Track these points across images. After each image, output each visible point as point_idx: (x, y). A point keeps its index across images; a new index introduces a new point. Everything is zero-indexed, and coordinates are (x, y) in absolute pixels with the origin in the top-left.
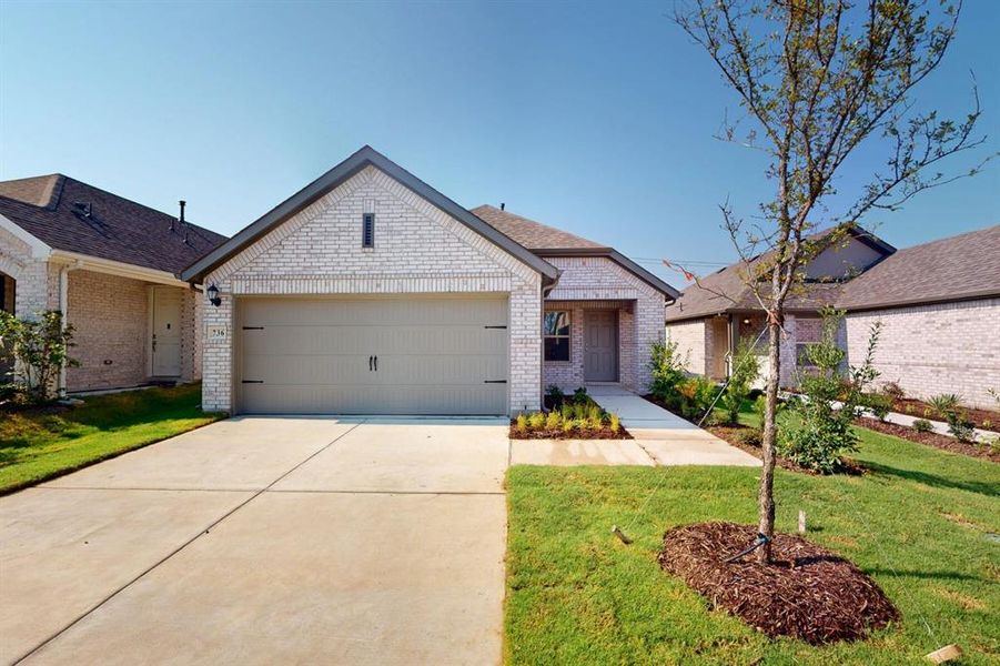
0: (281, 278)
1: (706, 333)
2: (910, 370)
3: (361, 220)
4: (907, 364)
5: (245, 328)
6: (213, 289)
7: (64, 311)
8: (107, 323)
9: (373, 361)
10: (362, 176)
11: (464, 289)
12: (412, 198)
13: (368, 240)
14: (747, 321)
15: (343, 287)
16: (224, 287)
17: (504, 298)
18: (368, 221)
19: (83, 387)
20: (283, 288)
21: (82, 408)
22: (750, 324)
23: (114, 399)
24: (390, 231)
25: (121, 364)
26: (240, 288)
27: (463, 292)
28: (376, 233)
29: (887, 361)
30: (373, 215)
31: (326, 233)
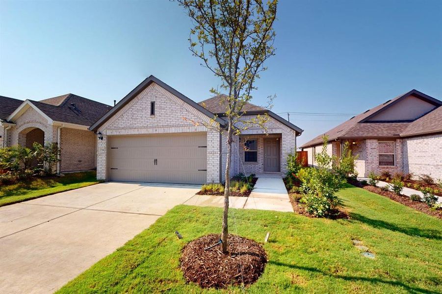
0: (123, 128)
1: (333, 149)
2: (439, 168)
3: (150, 105)
4: (438, 165)
5: (112, 148)
6: (100, 133)
7: (59, 143)
8: (80, 147)
9: (156, 161)
10: (151, 87)
11: (188, 131)
12: (169, 94)
13: (152, 113)
14: (354, 143)
15: (143, 132)
16: (104, 133)
17: (204, 134)
18: (153, 104)
19: (70, 170)
20: (123, 132)
21: (63, 177)
22: (356, 145)
23: (76, 174)
24: (161, 108)
25: (85, 162)
26: (109, 133)
27: (188, 132)
28: (155, 109)
29: (427, 163)
30: (155, 102)
31: (138, 110)
